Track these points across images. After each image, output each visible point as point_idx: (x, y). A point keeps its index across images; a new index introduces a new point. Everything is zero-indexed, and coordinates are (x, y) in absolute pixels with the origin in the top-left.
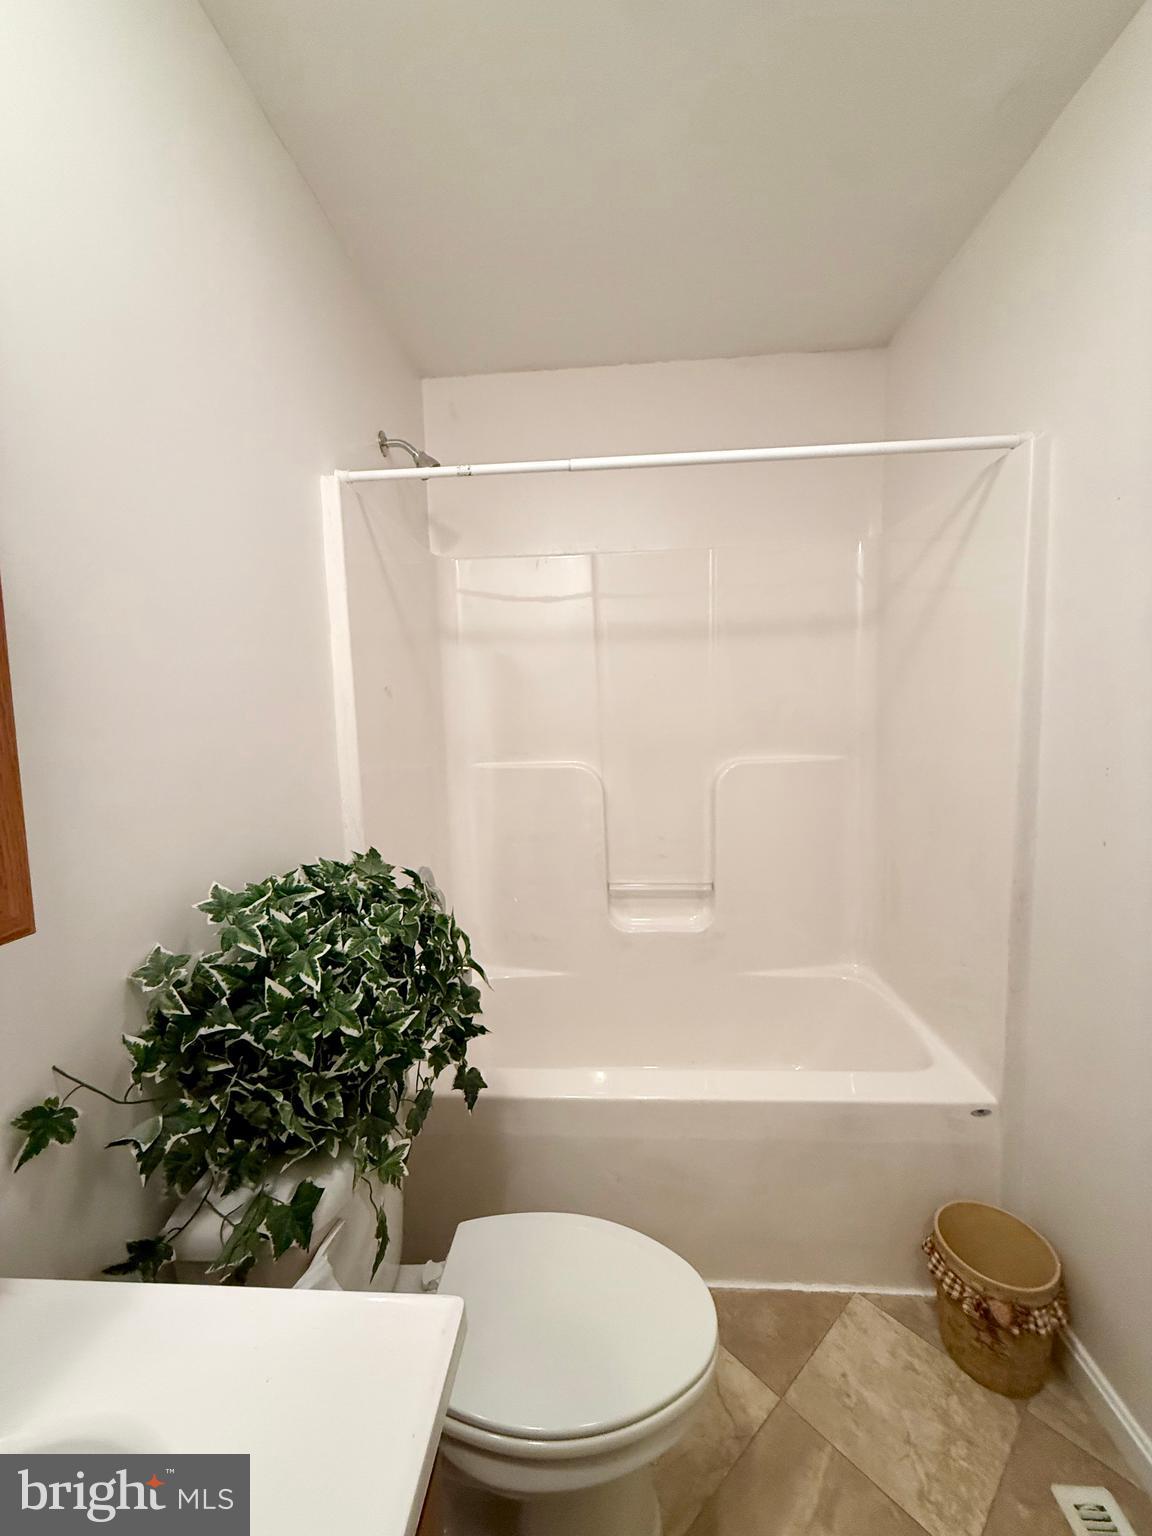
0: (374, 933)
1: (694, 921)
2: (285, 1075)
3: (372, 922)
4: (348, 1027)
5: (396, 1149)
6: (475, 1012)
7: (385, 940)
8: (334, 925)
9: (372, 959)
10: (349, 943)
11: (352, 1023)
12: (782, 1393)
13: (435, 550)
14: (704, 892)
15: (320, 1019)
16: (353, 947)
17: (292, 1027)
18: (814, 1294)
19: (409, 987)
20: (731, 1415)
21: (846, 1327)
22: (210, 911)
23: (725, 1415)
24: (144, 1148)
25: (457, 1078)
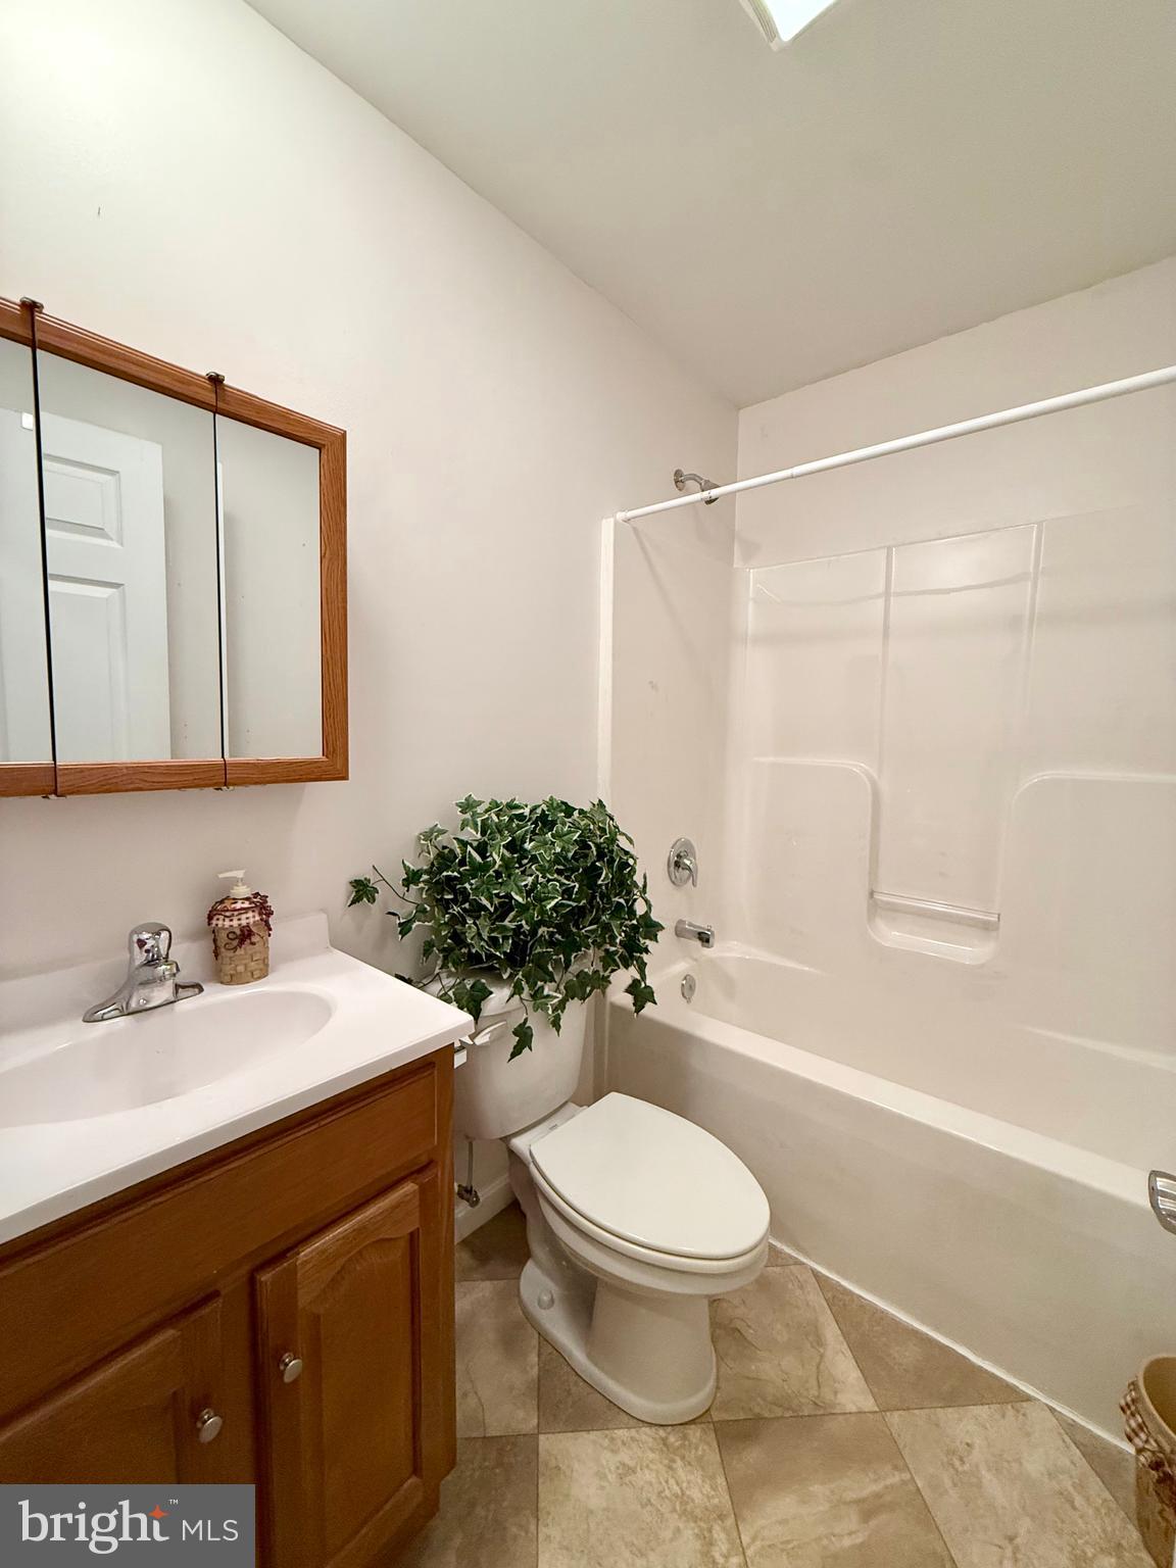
0: (553, 843)
1: (970, 952)
2: (477, 910)
3: (553, 836)
4: (516, 894)
5: (548, 996)
6: (651, 940)
7: (558, 850)
8: (527, 831)
9: (543, 859)
10: (532, 844)
11: (520, 892)
12: (885, 1409)
13: (737, 564)
14: (989, 922)
15: (501, 884)
16: (534, 848)
17: (483, 883)
18: (980, 1369)
19: (576, 889)
20: (819, 1387)
21: (1003, 1416)
22: (460, 807)
23: (814, 1382)
24: (402, 921)
25: (630, 986)
